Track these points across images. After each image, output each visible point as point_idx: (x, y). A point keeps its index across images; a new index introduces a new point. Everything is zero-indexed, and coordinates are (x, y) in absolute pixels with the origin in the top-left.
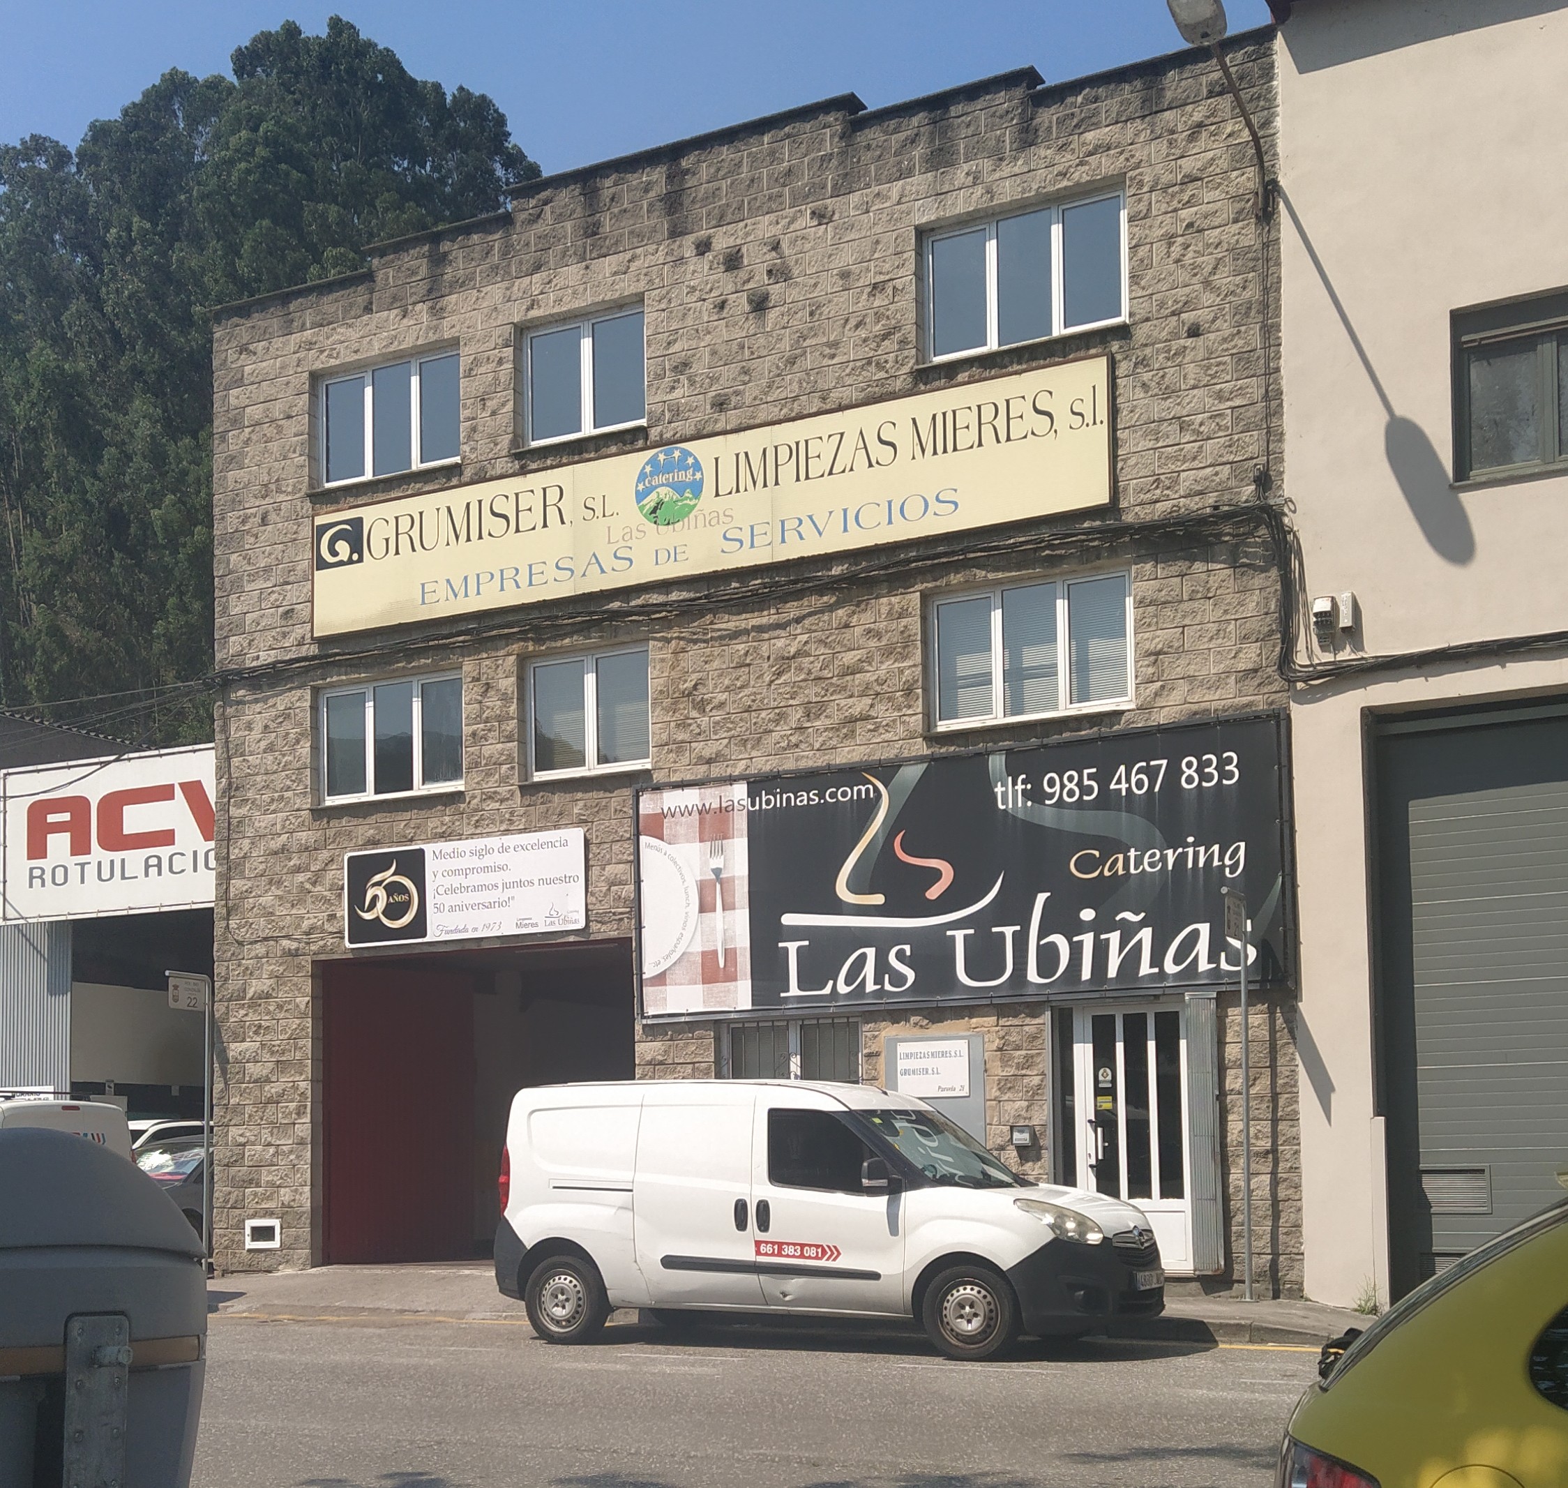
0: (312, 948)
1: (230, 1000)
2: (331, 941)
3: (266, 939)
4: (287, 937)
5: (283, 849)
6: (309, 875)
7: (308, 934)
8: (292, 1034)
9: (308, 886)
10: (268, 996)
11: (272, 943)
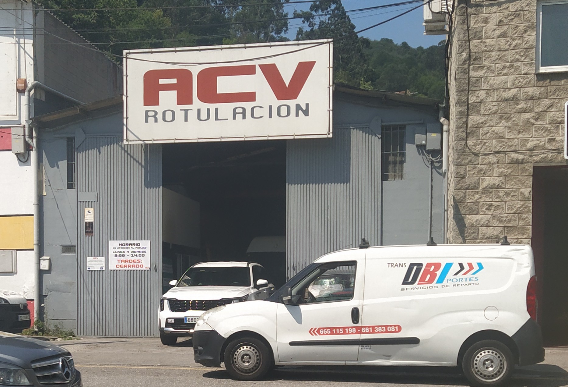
0: (535, 159)
1: (467, 189)
2: (551, 155)
3: (498, 152)
4: (515, 151)
5: (513, 98)
6: (533, 114)
7: (530, 150)
8: (517, 210)
9: (532, 121)
10: (499, 187)
11: (502, 155)
